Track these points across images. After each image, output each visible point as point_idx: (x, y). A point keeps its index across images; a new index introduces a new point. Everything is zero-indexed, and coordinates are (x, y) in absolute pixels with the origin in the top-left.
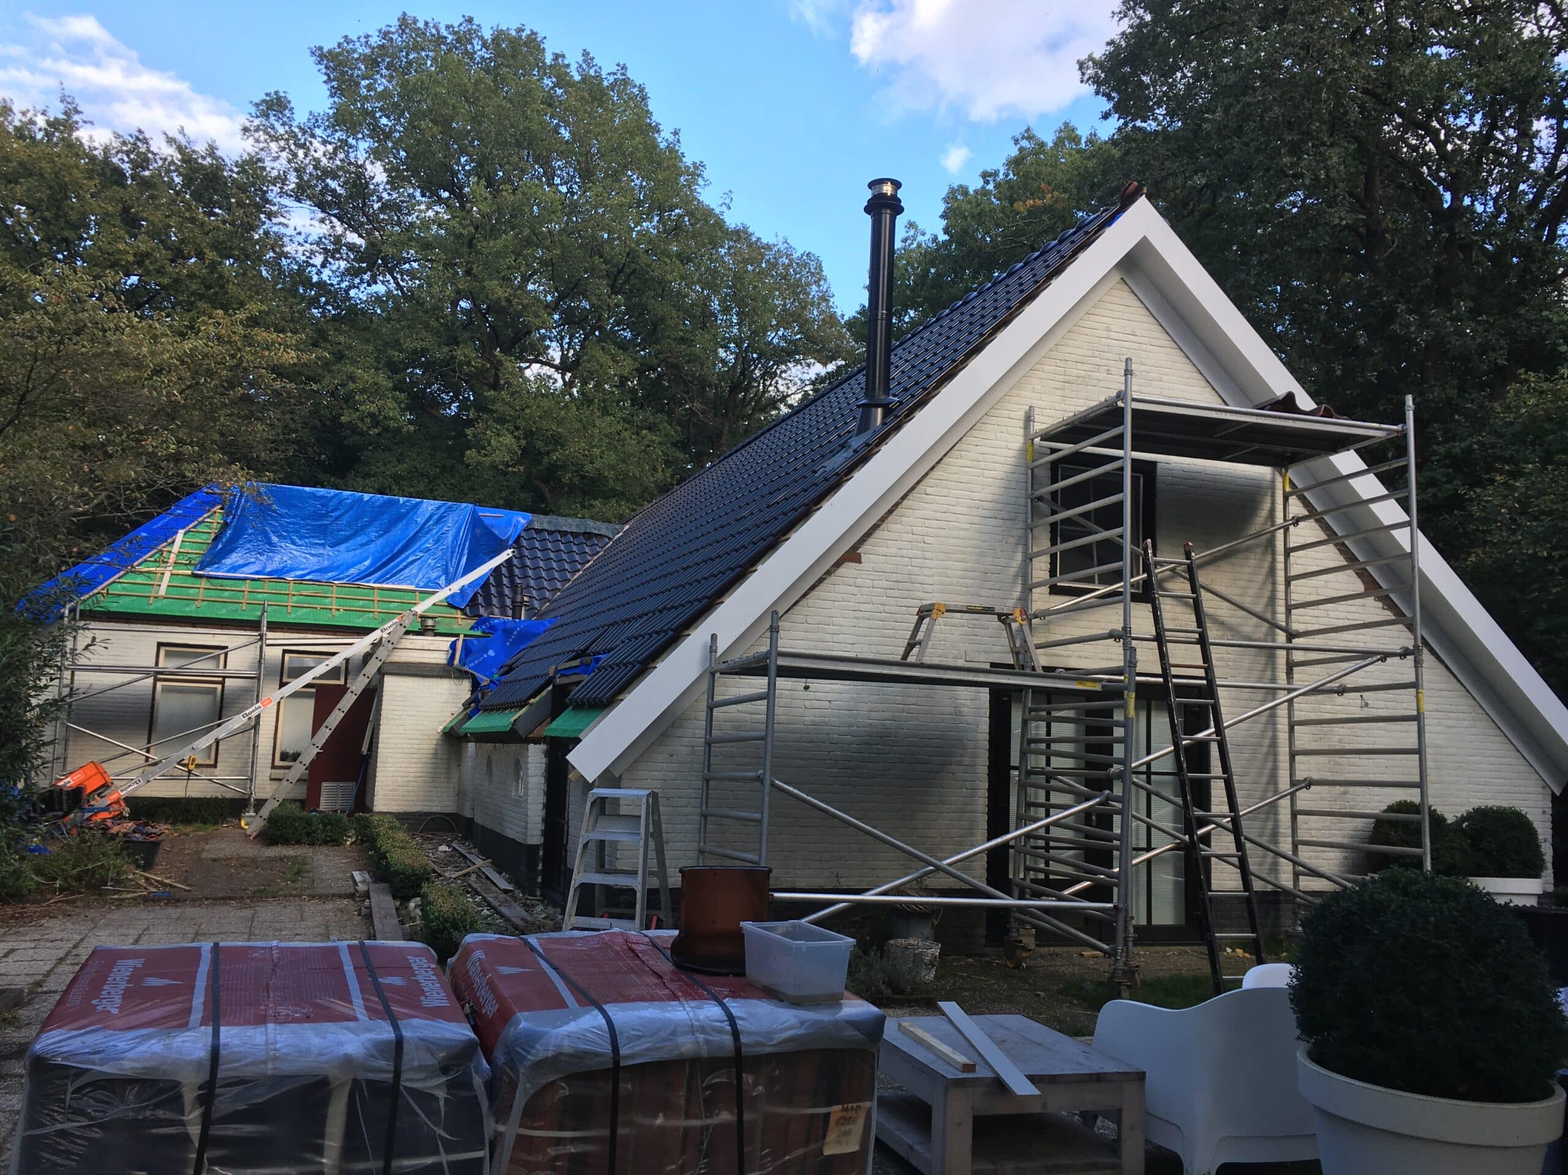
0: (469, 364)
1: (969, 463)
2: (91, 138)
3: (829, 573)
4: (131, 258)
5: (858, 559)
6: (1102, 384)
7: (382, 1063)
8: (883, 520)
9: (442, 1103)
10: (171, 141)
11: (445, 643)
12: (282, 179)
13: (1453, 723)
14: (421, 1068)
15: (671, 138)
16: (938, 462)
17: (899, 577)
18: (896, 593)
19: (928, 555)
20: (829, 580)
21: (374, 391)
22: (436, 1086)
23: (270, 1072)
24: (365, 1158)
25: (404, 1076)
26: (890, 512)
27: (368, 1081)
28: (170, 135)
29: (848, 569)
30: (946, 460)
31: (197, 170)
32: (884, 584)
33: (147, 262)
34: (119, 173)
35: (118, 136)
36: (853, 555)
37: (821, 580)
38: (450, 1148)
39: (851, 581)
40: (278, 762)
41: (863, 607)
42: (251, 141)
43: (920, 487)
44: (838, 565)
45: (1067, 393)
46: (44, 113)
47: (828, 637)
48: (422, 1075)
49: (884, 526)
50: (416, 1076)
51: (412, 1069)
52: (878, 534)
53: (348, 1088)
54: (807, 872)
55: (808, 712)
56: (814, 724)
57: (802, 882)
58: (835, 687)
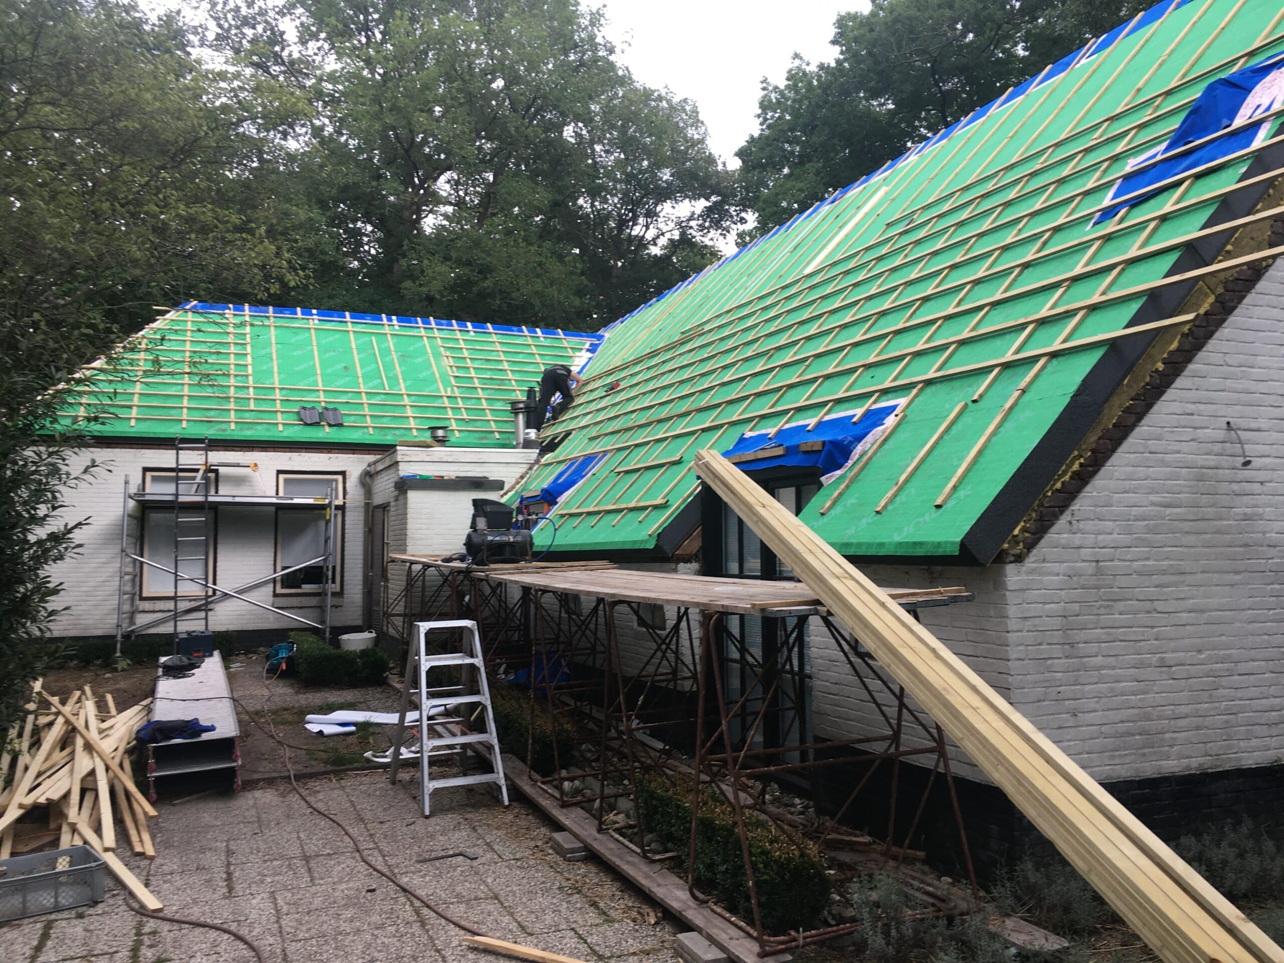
40: (280, 590)
54: (1254, 742)
55: (1238, 501)
56: (1247, 518)
57: (1250, 760)
58: (1267, 460)
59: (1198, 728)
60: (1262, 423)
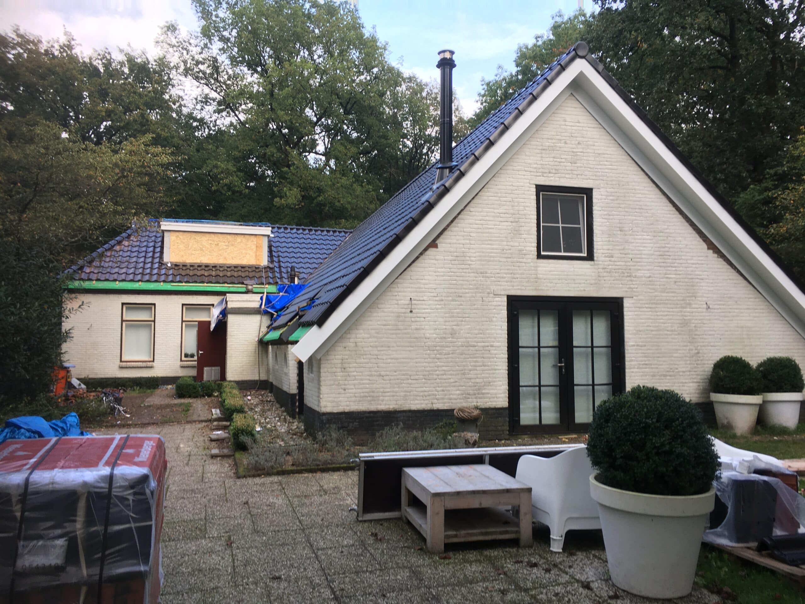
0: (273, 156)
1: (492, 194)
2: (82, 52)
3: (421, 254)
4: (104, 114)
5: (436, 246)
6: (562, 149)
7: (103, 485)
8: (448, 226)
9: (131, 501)
10: (121, 51)
11: (257, 297)
12: (177, 68)
13: (757, 315)
14: (121, 487)
15: (371, 30)
16: (476, 195)
17: (458, 254)
18: (456, 262)
19: (472, 242)
20: (422, 257)
21: (228, 172)
22: (129, 494)
23: (51, 489)
24: (96, 525)
25: (113, 490)
26: (452, 221)
27: (96, 493)
28: (121, 48)
29: (431, 251)
30: (480, 194)
31: (134, 66)
32: (450, 258)
33: (112, 115)
34: (96, 69)
35: (96, 51)
36: (433, 244)
37: (417, 258)
38: (135, 520)
39: (433, 257)
40: (183, 358)
41: (439, 270)
42: (159, 48)
43: (467, 208)
44: (426, 250)
45: (543, 155)
46: (58, 42)
47: (422, 286)
48: (120, 490)
49: (449, 229)
50: (118, 490)
51: (116, 488)
52: (446, 233)
53: (86, 495)
54: (416, 402)
55: (413, 324)
56: (417, 329)
57: (414, 407)
58: (427, 311)
59: (393, 396)
60: (425, 298)
